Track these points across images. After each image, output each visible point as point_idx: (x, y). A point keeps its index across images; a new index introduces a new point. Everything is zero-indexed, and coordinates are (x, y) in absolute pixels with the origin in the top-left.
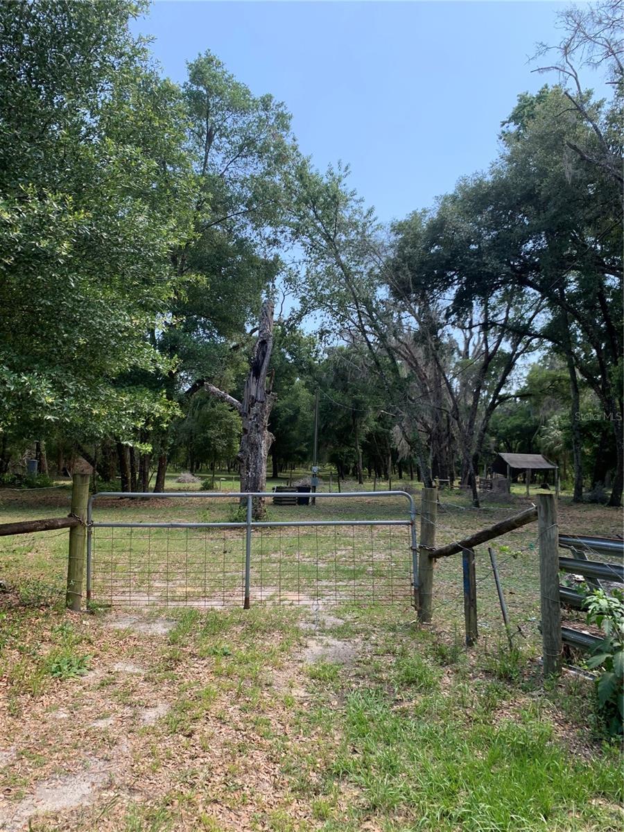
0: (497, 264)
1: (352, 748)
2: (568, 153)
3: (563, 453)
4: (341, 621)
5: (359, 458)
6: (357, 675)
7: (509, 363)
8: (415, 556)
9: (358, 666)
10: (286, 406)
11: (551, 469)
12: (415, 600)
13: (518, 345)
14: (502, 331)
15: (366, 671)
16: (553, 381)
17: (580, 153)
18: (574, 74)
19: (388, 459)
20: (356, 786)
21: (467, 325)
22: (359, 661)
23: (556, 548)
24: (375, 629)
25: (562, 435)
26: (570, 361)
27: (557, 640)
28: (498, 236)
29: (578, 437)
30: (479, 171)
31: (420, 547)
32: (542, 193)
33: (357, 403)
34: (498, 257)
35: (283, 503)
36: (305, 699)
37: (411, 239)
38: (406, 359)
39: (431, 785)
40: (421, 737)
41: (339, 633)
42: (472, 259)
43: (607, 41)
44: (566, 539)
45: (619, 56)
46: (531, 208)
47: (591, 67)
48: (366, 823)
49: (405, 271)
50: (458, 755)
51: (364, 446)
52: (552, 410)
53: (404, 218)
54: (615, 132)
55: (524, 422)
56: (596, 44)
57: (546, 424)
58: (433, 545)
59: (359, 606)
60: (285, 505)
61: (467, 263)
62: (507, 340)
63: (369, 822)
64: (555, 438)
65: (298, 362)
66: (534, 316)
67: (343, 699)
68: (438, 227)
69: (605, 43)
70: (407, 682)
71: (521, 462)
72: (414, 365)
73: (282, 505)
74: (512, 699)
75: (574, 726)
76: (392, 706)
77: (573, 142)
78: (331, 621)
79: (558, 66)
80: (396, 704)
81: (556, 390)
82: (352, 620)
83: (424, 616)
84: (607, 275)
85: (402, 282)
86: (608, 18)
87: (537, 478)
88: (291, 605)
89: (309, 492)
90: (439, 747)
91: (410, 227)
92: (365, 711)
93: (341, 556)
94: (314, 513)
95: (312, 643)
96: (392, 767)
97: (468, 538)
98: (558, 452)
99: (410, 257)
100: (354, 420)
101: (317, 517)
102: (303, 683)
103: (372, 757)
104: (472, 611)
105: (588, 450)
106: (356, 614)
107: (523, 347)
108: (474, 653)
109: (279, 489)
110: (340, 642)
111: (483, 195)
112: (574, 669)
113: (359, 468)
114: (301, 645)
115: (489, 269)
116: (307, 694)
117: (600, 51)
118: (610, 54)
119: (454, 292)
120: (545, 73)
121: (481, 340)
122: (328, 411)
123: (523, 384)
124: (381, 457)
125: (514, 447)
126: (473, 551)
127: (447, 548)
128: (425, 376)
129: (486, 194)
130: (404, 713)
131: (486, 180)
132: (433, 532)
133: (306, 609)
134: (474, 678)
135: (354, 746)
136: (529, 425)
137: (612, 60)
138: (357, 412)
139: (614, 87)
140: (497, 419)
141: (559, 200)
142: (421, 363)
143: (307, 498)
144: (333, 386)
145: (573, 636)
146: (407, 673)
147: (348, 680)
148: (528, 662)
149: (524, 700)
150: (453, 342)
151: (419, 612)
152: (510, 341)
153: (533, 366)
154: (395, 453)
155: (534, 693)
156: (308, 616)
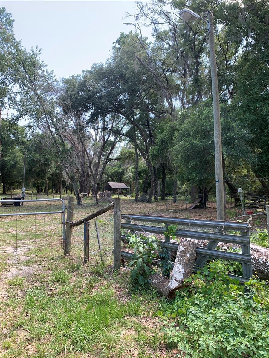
0: (108, 103)
1: (26, 314)
2: (136, 61)
3: (133, 182)
4: (29, 258)
5: (47, 184)
6: (33, 281)
7: (113, 145)
8: (64, 226)
9: (34, 277)
10: (10, 160)
11: (128, 188)
12: (63, 245)
13: (116, 138)
14: (110, 132)
15: (38, 279)
16: (129, 154)
17: (141, 61)
18: (139, 28)
19: (61, 185)
20: (25, 331)
21: (96, 128)
22: (35, 275)
23: (120, 220)
24: (45, 260)
25: (132, 175)
26: (136, 146)
27: (119, 256)
28: (108, 92)
29: (138, 176)
30: (102, 62)
31: (66, 223)
32: (126, 76)
33: (46, 160)
34: (108, 100)
35: (7, 205)
36: (5, 295)
37: (72, 87)
38: (70, 141)
39: (61, 324)
40: (59, 304)
41: (27, 263)
42: (98, 100)
43: (152, 18)
44: (124, 215)
45: (156, 25)
46: (122, 82)
47: (145, 27)
48: (28, 346)
49: (68, 101)
50: (74, 309)
51: (50, 179)
52: (129, 165)
53: (69, 78)
54: (154, 55)
55: (119, 170)
56: (147, 18)
57: (127, 171)
58: (72, 221)
59: (38, 250)
60: (8, 206)
61: (95, 102)
62: (112, 136)
63: (30, 346)
64: (129, 176)
65: (17, 139)
66: (123, 127)
67: (24, 293)
68: (83, 84)
69: (151, 19)
70: (56, 281)
71: (116, 186)
72: (73, 144)
73: (5, 207)
74: (100, 282)
75: (122, 290)
76: (48, 292)
77: (138, 57)
78: (23, 258)
79: (133, 24)
80: (50, 291)
81: (130, 157)
82: (34, 257)
83: (67, 252)
84: (150, 113)
85: (67, 106)
86: (153, 8)
87: (123, 192)
88: (4, 253)
89: (20, 200)
90: (66, 307)
91: (71, 82)
92: (34, 297)
93: (33, 229)
94: (22, 210)
95: (12, 269)
96: (44, 319)
97: (86, 217)
98: (131, 182)
99: (71, 96)
100: (45, 167)
101: (24, 211)
102: (5, 288)
103: (35, 317)
104: (87, 248)
105: (142, 181)
106: (36, 254)
107: (119, 139)
108: (87, 266)
109: (4, 199)
110: (27, 267)
111: (103, 73)
112: (125, 267)
113: (47, 189)
114: (6, 271)
115: (104, 105)
116: (6, 293)
117: (149, 21)
118: (152, 23)
119: (90, 113)
120: (128, 25)
121: (102, 135)
122: (31, 163)
123: (119, 154)
124: (58, 184)
125: (114, 180)
126: (88, 223)
127: (78, 222)
128: (78, 149)
129: (104, 72)
130: (53, 295)
131: (104, 66)
132: (72, 216)
133: (11, 254)
134: (86, 276)
135: (27, 313)
136: (121, 171)
137: (153, 26)
138: (46, 164)
139: (154, 37)
140: (108, 168)
141: (133, 80)
142: (76, 143)
143: (19, 203)
144: (35, 151)
145: (125, 254)
146: (56, 278)
147: (28, 284)
148: (108, 266)
149: (105, 282)
150: (91, 135)
151: (65, 250)
152: (113, 136)
153: (123, 147)
154: (64, 183)
155: (109, 279)
156: (12, 257)
